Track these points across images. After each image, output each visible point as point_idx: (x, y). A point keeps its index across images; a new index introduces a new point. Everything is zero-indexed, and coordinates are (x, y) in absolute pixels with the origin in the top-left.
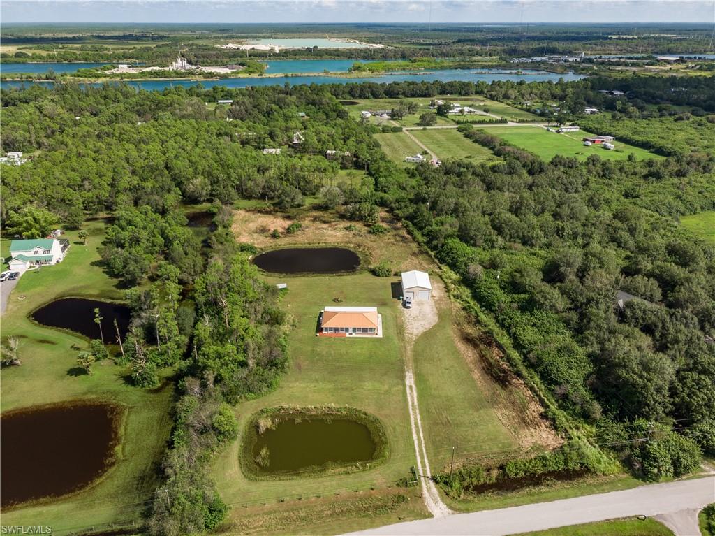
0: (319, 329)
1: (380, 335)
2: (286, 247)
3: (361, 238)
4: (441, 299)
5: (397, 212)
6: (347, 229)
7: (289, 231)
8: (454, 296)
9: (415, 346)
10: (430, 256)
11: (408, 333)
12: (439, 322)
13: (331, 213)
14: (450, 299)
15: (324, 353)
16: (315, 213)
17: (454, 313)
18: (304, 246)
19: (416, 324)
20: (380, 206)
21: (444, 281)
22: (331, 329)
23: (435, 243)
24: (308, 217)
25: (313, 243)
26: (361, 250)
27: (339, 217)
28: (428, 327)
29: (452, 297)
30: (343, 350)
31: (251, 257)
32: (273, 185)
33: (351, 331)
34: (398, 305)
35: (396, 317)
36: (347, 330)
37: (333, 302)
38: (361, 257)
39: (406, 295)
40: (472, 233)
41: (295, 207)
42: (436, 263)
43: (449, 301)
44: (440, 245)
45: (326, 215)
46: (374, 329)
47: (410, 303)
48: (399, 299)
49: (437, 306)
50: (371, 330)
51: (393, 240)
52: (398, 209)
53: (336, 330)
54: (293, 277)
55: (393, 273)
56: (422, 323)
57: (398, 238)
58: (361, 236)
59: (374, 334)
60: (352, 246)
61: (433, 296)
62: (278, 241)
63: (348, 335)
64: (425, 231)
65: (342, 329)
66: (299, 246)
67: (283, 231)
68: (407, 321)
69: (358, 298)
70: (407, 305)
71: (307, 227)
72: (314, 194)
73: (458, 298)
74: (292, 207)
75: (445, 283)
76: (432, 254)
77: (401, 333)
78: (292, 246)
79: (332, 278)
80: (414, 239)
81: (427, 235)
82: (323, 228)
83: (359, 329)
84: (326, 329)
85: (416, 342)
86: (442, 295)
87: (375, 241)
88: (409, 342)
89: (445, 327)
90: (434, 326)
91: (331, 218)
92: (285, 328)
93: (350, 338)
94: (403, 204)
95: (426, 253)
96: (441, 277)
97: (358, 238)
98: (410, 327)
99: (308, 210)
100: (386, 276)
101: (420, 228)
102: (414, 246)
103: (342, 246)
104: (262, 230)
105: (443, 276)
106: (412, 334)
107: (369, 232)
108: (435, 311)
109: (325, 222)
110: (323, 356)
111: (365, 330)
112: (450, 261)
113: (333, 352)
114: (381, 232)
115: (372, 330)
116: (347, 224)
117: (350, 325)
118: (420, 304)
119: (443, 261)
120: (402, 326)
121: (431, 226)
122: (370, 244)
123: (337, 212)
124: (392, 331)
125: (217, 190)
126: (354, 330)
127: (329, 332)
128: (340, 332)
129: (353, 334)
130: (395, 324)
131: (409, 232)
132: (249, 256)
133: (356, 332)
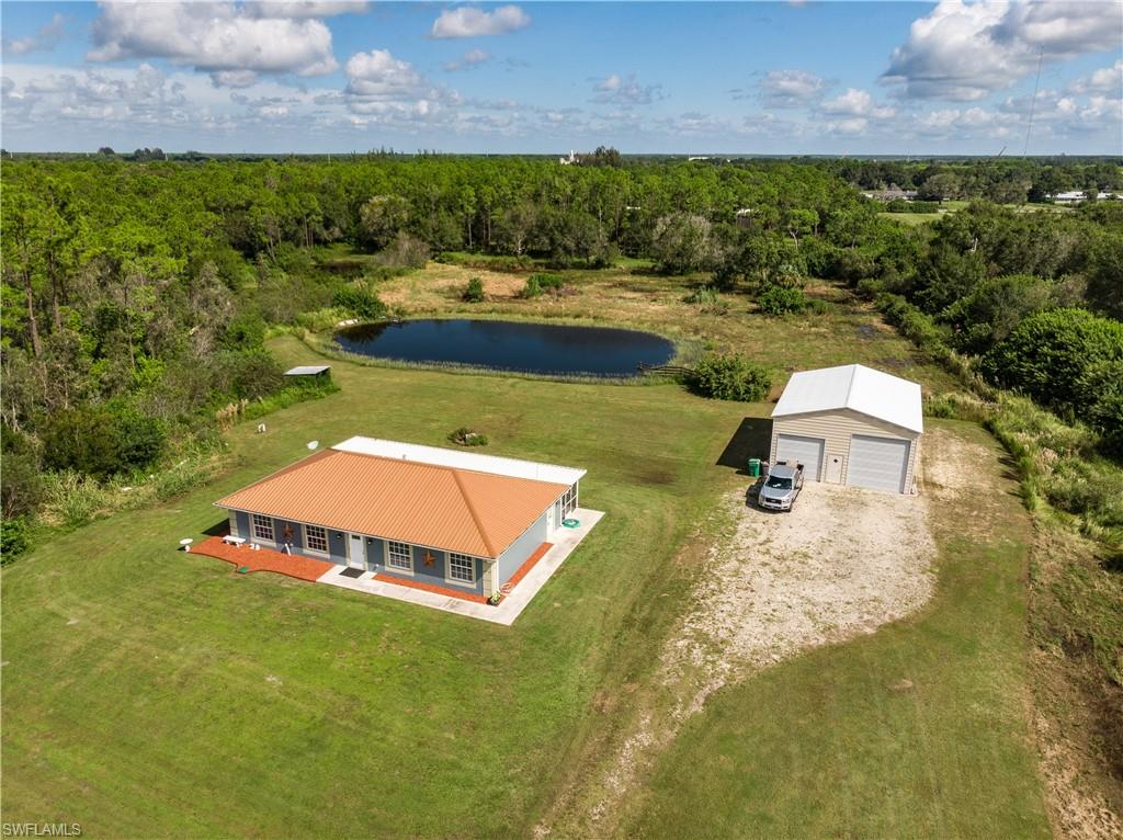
1: (507, 611)
3: (719, 319)
4: (970, 501)
5: (867, 281)
7: (521, 295)
8: (1054, 499)
9: (692, 735)
10: (955, 370)
11: (701, 637)
12: (937, 608)
14: (1028, 506)
16: (627, 278)
17: (1044, 579)
19: (773, 592)
20: (824, 278)
21: (1000, 439)
22: (266, 525)
23: (981, 329)
24: (603, 281)
26: (697, 338)
27: (688, 287)
28: (849, 621)
29: (1040, 503)
31: (350, 322)
33: (357, 555)
34: (723, 491)
35: (681, 535)
36: (334, 542)
38: (682, 350)
39: (780, 450)
42: (973, 387)
43: (1022, 516)
44: (999, 335)
45: (654, 282)
46: (480, 562)
48: (744, 469)
49: (946, 525)
50: (471, 567)
51: (823, 330)
52: (872, 275)
53: (286, 532)
56: (823, 592)
57: (846, 328)
58: (724, 315)
59: (477, 595)
60: (676, 328)
61: (930, 484)
63: (333, 576)
64: (951, 310)
65: (319, 537)
67: (505, 294)
68: (730, 566)
69: (563, 443)
70: (772, 495)
71: (579, 293)
73: (1077, 509)
75: (1007, 445)
80: (903, 331)
81: (958, 320)
82: (622, 298)
83: (399, 549)
85: (717, 707)
86: (986, 486)
87: (759, 328)
88: (664, 700)
89: (968, 649)
90: (894, 625)
91: (664, 286)
94: (889, 264)
95: (942, 361)
96: (988, 427)
97: (709, 317)
98: (732, 599)
99: (616, 273)
100: (736, 396)
101: (934, 307)
105: (999, 424)
106: (716, 648)
107: (756, 311)
108: (927, 545)
109: (638, 290)
111: (428, 563)
112: (1043, 377)
114: (794, 308)
115: (470, 569)
118: (847, 503)
119: (1008, 379)
120: (681, 589)
122: (738, 331)
124: (602, 605)
126: (374, 548)
127: (257, 543)
128: (308, 551)
129: (369, 574)
130: (649, 570)
131: (892, 319)
132: (345, 319)
133: (382, 563)
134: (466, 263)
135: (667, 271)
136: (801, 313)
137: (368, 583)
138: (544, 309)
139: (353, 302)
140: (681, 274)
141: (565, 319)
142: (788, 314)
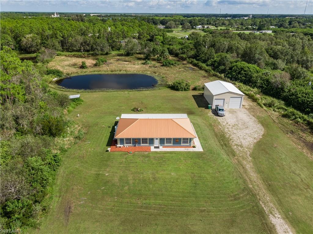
0: (112, 142)
1: (199, 148)
2: (90, 73)
3: (156, 68)
4: (252, 108)
5: (181, 55)
6: (144, 64)
7: (96, 65)
8: (265, 105)
11: (237, 145)
12: (267, 131)
13: (131, 58)
14: (262, 107)
15: (116, 179)
16: (118, 57)
17: (276, 121)
18: (107, 73)
19: (241, 134)
22: (128, 140)
23: (222, 67)
24: (113, 59)
25: (115, 71)
26: (157, 75)
27: (137, 59)
30: (148, 174)
31: (56, 79)
32: (88, 41)
33: (157, 143)
34: (207, 114)
35: (211, 125)
36: (151, 141)
37: (132, 112)
38: (157, 78)
40: (257, 56)
41: (104, 55)
44: (227, 68)
45: (127, 58)
46: (190, 139)
47: (223, 110)
48: (207, 108)
49: (253, 113)
51: (183, 70)
52: (182, 53)
53: (136, 141)
54: (92, 92)
55: (191, 88)
56: (247, 132)
57: (187, 69)
58: (156, 67)
59: (189, 147)
60: (149, 72)
61: (242, 105)
62: (84, 70)
63: (153, 149)
64: (209, 62)
65: (145, 140)
66: (103, 73)
67: (91, 65)
68: (226, 130)
69: (160, 108)
70: (220, 112)
71: (111, 63)
72: (119, 50)
73: (270, 106)
74: (102, 54)
76: (223, 75)
77: (225, 145)
78: (96, 73)
79: (130, 93)
80: (201, 68)
81: (212, 65)
82: (125, 64)
83: (169, 140)
84: (122, 140)
85: (253, 157)
86: (251, 104)
87: (168, 70)
88: (243, 158)
89: (278, 137)
90: (264, 135)
91: (131, 59)
92: (64, 141)
93: (156, 152)
94: (185, 50)
95: (215, 75)
97: (153, 68)
99: (114, 56)
100: (185, 90)
101: (205, 61)
102: (203, 72)
103: (140, 73)
104: (74, 65)
106: (241, 146)
107: (162, 66)
108: (254, 118)
109: (126, 61)
110: (113, 185)
111: (177, 142)
113: (130, 178)
114: (172, 64)
115: (187, 141)
116: (144, 62)
117: (156, 134)
119: (235, 79)
120: (224, 136)
121: (213, 58)
122: (164, 72)
123: (136, 57)
124: (214, 143)
125: (45, 43)
126: (162, 141)
127: (126, 146)
128: (142, 145)
129: (161, 147)
130: (214, 134)
131: (195, 65)
132: (54, 78)
133: (164, 144)
134: (66, 55)
135: (128, 54)
136: (174, 65)
137: (162, 149)
138: (104, 69)
139: (54, 73)
140: (132, 55)
141: (117, 72)
142: (172, 66)
